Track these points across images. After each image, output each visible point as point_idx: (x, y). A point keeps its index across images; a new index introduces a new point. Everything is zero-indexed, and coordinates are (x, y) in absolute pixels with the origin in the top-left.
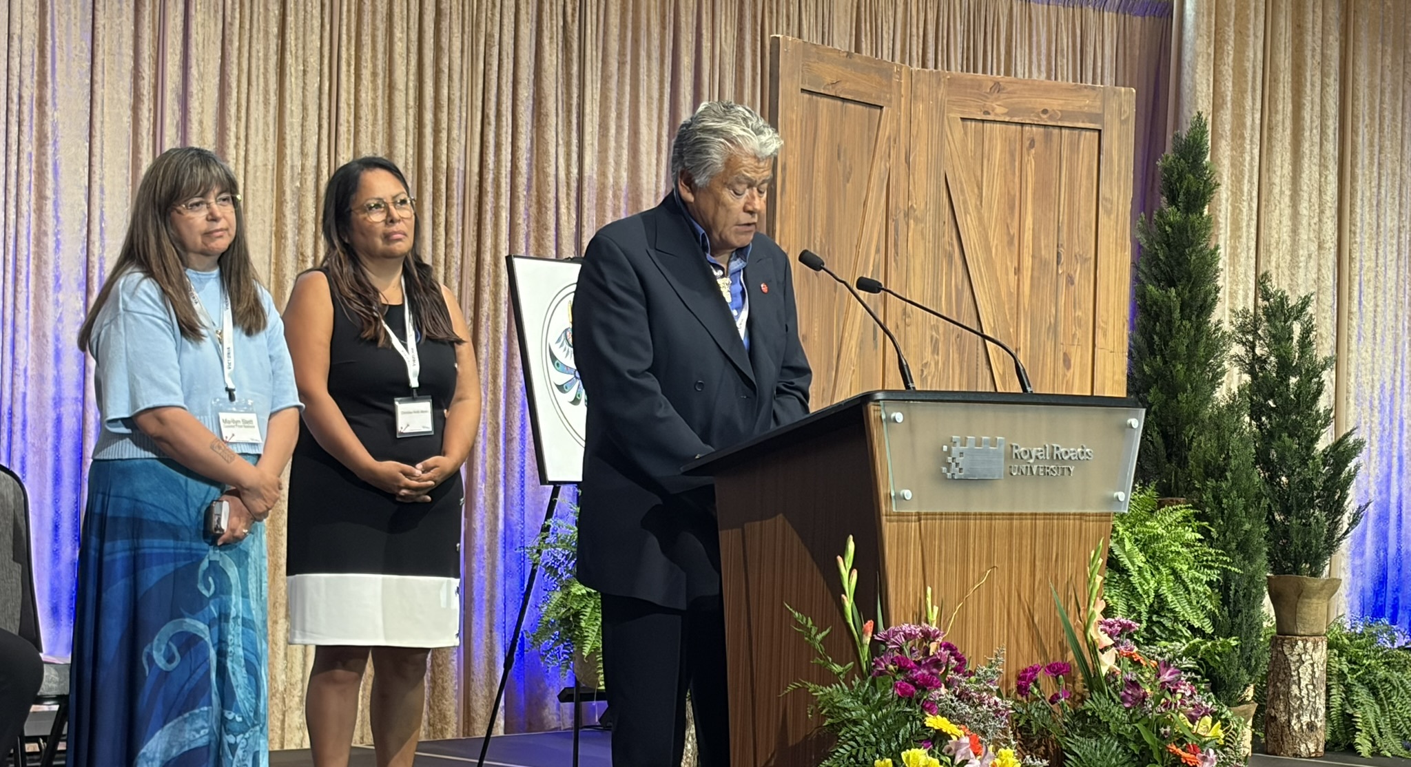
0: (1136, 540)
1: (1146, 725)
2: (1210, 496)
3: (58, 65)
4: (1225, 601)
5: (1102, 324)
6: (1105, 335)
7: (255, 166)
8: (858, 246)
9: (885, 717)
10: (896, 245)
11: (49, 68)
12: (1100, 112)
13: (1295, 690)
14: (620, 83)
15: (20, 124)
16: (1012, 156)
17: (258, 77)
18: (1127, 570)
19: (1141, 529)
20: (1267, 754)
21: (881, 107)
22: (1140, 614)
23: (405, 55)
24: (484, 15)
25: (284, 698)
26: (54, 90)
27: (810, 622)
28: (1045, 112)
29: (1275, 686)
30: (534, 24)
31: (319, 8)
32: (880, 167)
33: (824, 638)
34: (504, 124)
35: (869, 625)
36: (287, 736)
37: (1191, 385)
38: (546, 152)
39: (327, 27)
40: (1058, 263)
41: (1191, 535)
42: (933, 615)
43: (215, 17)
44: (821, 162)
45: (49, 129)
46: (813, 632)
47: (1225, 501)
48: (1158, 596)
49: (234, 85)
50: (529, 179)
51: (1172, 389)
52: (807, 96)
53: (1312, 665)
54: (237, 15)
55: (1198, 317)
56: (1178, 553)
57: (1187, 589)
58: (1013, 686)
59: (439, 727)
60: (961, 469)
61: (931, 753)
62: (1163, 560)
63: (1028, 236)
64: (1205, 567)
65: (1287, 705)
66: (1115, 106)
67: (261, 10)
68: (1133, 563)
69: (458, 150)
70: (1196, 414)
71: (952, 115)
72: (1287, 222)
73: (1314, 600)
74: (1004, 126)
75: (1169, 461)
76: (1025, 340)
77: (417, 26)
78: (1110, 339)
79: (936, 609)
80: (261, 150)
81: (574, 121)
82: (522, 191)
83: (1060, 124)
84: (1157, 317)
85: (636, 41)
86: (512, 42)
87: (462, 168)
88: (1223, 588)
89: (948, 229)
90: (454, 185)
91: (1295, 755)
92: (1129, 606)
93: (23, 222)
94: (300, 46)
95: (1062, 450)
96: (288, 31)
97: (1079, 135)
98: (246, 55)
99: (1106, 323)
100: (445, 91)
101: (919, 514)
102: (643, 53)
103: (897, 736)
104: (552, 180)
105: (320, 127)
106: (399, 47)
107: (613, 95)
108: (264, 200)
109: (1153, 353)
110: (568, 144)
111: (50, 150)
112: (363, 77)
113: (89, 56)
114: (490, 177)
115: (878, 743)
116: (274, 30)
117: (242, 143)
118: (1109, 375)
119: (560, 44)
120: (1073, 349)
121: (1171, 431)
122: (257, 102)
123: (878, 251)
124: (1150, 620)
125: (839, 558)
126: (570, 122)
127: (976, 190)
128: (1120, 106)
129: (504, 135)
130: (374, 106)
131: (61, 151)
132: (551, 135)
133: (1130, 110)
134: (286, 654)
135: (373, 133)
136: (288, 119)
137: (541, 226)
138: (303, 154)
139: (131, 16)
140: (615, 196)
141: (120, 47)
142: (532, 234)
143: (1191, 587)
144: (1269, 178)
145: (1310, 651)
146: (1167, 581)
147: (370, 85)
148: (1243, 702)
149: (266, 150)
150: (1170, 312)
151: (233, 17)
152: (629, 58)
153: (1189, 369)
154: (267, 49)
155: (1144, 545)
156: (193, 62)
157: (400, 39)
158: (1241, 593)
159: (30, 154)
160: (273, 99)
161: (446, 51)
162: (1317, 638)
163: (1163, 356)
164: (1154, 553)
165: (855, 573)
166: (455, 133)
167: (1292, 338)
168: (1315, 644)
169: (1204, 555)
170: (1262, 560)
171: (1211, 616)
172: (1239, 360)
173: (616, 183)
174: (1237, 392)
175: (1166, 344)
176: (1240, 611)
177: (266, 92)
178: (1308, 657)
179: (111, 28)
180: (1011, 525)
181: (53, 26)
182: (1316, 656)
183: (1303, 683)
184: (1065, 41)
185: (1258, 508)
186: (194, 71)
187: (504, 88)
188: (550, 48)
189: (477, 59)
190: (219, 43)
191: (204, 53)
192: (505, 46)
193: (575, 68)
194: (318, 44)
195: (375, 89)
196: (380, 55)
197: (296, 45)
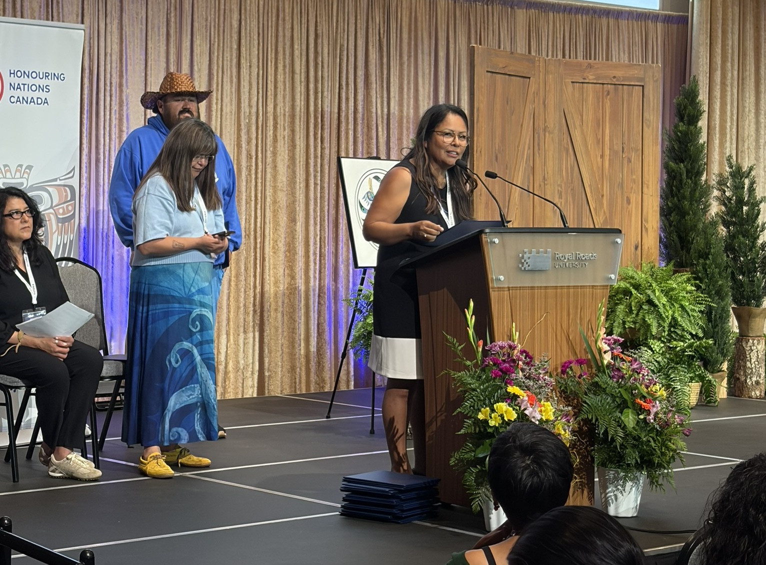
0: (662, 291)
1: (626, 390)
2: (701, 267)
3: (129, 67)
4: (710, 320)
5: (646, 182)
6: (648, 187)
7: (226, 113)
8: (518, 147)
9: (488, 387)
10: (539, 145)
11: (124, 68)
12: (643, 76)
13: (748, 364)
14: (409, 66)
15: (111, 96)
16: (598, 99)
17: (227, 70)
18: (657, 306)
19: (665, 285)
20: (735, 396)
21: (530, 78)
22: (664, 327)
23: (299, 57)
24: (339, 36)
25: (243, 372)
26: (127, 79)
27: (455, 341)
28: (614, 77)
29: (739, 362)
30: (364, 39)
31: (257, 35)
32: (529, 108)
33: (462, 348)
34: (350, 88)
35: (481, 342)
36: (245, 391)
37: (692, 211)
38: (371, 101)
39: (261, 44)
40: (623, 152)
41: (689, 288)
42: (516, 336)
43: (206, 41)
44: (498, 106)
45: (124, 98)
46: (457, 345)
47: (708, 270)
48: (673, 318)
49: (215, 74)
50: (363, 115)
51: (683, 214)
52: (489, 74)
53: (757, 352)
54: (216, 40)
55: (695, 177)
56: (684, 297)
57: (688, 314)
58: (559, 370)
59: (321, 385)
60: (529, 266)
61: (509, 405)
62: (676, 300)
63: (607, 138)
64: (698, 303)
65: (745, 372)
66: (651, 74)
67: (229, 37)
68: (660, 302)
69: (327, 102)
70: (695, 226)
71: (567, 80)
72: (753, 126)
73: (757, 319)
74: (593, 85)
75: (682, 250)
76: (607, 191)
77: (305, 42)
78: (651, 190)
79: (517, 333)
80: (229, 104)
81: (385, 86)
82: (360, 121)
83: (622, 83)
84: (674, 178)
85: (416, 45)
86: (353, 48)
87: (329, 110)
88: (708, 314)
89: (566, 136)
90: (325, 119)
91: (750, 397)
92: (659, 323)
93: (113, 143)
94: (248, 54)
95: (582, 255)
96: (242, 46)
97: (633, 88)
98: (221, 59)
99: (648, 182)
100: (320, 73)
101: (509, 288)
102: (420, 52)
103: (494, 396)
104: (374, 115)
105: (258, 93)
106: (297, 53)
107: (405, 72)
108: (231, 129)
109: (673, 196)
110: (382, 97)
111: (125, 108)
112: (279, 68)
113: (144, 63)
114: (343, 114)
115: (485, 400)
116: (235, 47)
117: (219, 101)
118: (650, 207)
119: (378, 49)
120: (631, 195)
121: (683, 235)
122: (227, 82)
123: (529, 148)
124: (670, 330)
125: (466, 310)
126: (383, 86)
127: (580, 117)
128: (653, 73)
129: (350, 94)
130: (284, 82)
131: (131, 108)
132: (373, 93)
133: (659, 75)
134: (244, 350)
135: (284, 95)
136: (242, 90)
137: (369, 138)
138: (250, 106)
139: (165, 42)
140: (408, 122)
141: (159, 57)
142: (365, 142)
143: (690, 313)
144: (743, 104)
145: (756, 344)
146: (678, 311)
147: (282, 71)
148: (721, 371)
149: (231, 105)
150: (681, 175)
151: (215, 41)
152: (413, 54)
153: (691, 204)
154: (231, 56)
155: (666, 293)
156: (195, 64)
157: (298, 49)
158: (718, 316)
159: (116, 111)
160: (235, 80)
161: (320, 54)
162: (759, 338)
163: (678, 197)
164: (672, 297)
165: (474, 317)
166: (325, 94)
167: (744, 188)
168: (759, 341)
169: (697, 297)
170: (730, 299)
171: (701, 327)
172: (718, 198)
173: (408, 115)
174: (714, 215)
175: (679, 192)
176: (717, 325)
177: (231, 77)
178: (755, 348)
179: (155, 48)
180: (556, 292)
181: (126, 48)
182: (759, 347)
183: (753, 361)
184: (637, 38)
185: (726, 273)
186: (196, 68)
187: (350, 71)
188: (373, 51)
189: (336, 57)
190: (208, 54)
191: (200, 59)
192: (350, 51)
193: (385, 60)
194: (257, 53)
195: (285, 74)
196: (287, 57)
197: (246, 54)
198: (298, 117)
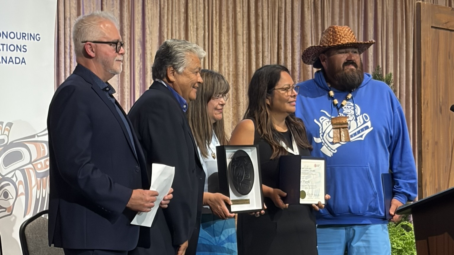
17: (176, 32)
23: (241, 19)
34: (288, 48)
39: (207, 8)
43: (156, 5)
44: (441, 60)
50: (300, 73)
52: (434, 29)
54: (166, 4)
77: (247, 5)
85: (347, 7)
86: (290, 10)
94: (195, 17)
96: (189, 10)
98: (170, 22)
100: (261, 35)
106: (239, 15)
112: (223, 30)
116: (183, 10)
119: (313, 10)
129: (288, 53)
130: (228, 43)
135: (228, 55)
139: (118, 7)
147: (226, 33)
151: (164, 5)
152: (344, 15)
154: (179, 19)
156: (147, 27)
157: (240, 12)
161: (261, 16)
166: (266, 54)
186: (148, 31)
187: (287, 32)
188: (308, 12)
189: (275, 19)
190: (158, 18)
191: (151, 23)
192: (287, 13)
193: (320, 21)
194: (203, 16)
195: (228, 35)
196: (230, 19)
197: (193, 17)
198: (241, 76)
